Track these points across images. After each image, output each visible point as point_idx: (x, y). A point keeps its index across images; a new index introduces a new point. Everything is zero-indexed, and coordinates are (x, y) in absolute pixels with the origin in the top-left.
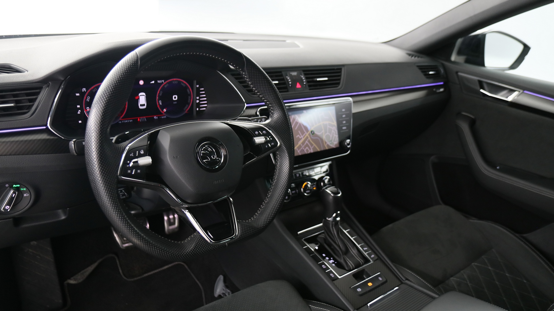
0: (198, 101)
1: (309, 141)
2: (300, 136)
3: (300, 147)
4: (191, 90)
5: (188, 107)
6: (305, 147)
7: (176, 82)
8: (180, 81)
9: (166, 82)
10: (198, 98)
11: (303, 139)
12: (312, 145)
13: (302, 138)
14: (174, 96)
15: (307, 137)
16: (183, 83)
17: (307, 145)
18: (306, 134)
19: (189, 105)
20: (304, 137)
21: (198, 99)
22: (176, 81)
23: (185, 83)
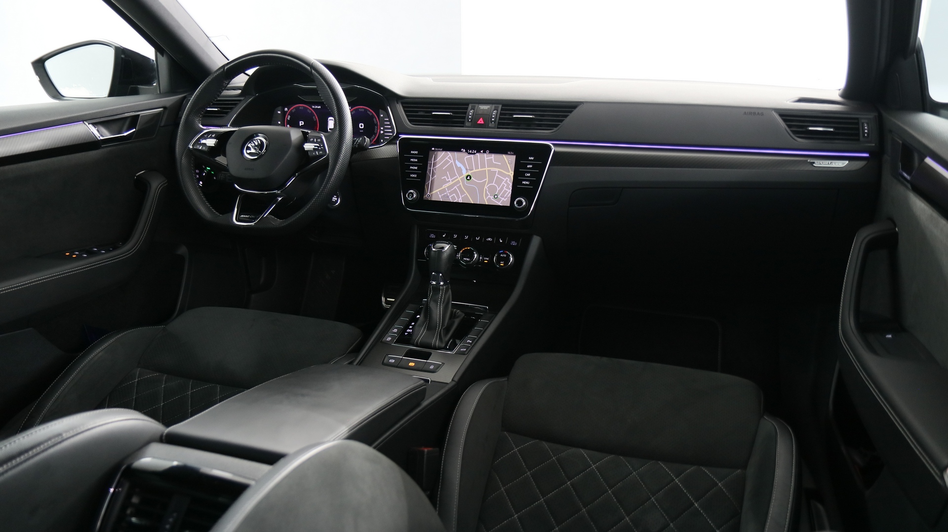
0: (382, 132)
1: (459, 187)
2: (448, 178)
3: (444, 190)
4: (377, 119)
5: (374, 138)
6: (451, 193)
7: (363, 110)
8: (366, 109)
9: (353, 109)
10: (382, 128)
11: (451, 183)
12: (463, 193)
13: (449, 181)
14: (360, 124)
15: (458, 182)
16: (369, 111)
17: (455, 191)
18: (457, 178)
19: (376, 136)
20: (452, 181)
21: (382, 130)
22: (362, 108)
23: (371, 111)
